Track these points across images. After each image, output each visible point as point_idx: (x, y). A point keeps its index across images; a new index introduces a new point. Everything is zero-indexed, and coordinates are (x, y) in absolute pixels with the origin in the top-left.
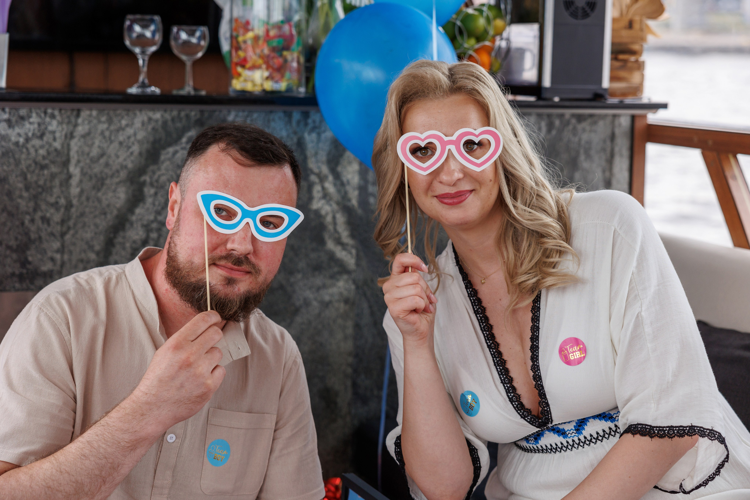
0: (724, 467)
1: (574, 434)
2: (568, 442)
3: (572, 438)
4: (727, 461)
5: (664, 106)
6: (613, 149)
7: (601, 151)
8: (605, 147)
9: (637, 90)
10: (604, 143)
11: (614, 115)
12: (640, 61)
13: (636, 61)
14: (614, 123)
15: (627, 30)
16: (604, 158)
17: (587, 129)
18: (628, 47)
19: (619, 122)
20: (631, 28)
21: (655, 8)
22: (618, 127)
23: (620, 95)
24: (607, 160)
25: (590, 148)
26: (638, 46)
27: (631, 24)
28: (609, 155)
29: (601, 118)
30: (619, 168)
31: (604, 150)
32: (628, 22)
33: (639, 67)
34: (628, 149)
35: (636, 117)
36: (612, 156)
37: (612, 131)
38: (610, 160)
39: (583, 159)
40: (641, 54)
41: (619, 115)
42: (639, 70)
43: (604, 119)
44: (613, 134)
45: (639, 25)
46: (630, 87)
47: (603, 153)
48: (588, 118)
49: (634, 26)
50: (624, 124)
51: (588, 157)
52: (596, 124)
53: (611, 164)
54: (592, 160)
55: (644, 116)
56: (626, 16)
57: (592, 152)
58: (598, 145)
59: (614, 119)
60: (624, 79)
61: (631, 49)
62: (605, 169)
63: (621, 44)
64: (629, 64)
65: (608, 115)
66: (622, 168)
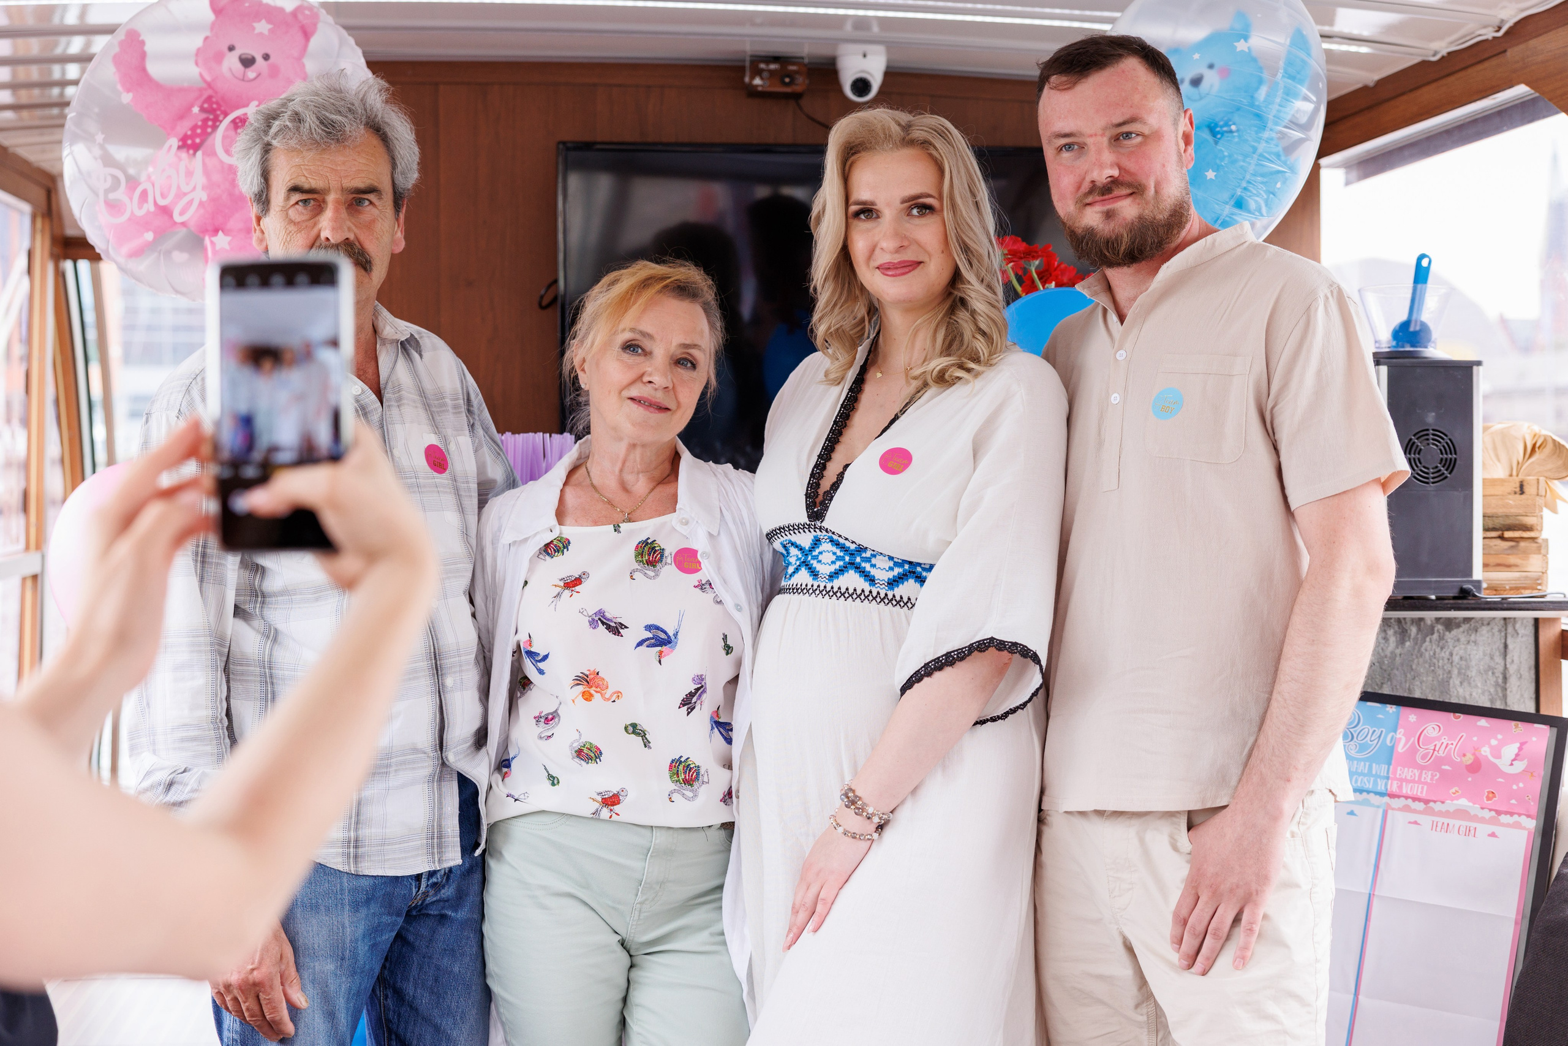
0: (1015, 714)
1: (884, 586)
2: (871, 592)
3: (878, 589)
4: (1023, 709)
6: (1506, 668)
7: (1486, 671)
8: (1492, 664)
9: (1537, 581)
10: (1492, 658)
11: (1505, 619)
12: (1539, 541)
13: (1533, 539)
14: (1506, 630)
15: (1518, 496)
16: (1492, 680)
17: (1463, 639)
18: (1518, 520)
19: (1514, 628)
20: (1522, 492)
21: (1560, 462)
22: (1512, 636)
23: (1511, 589)
24: (1497, 684)
25: (1468, 667)
26: (1535, 518)
27: (1522, 486)
28: (1501, 676)
29: (1483, 624)
30: (1518, 696)
31: (1492, 669)
32: (1518, 485)
33: (1539, 549)
34: (1530, 669)
35: (1540, 621)
36: (1505, 679)
37: (1503, 641)
38: (1503, 685)
39: (1457, 682)
40: (1542, 530)
41: (1515, 618)
42: (1540, 553)
43: (1488, 624)
44: (1506, 646)
45: (1535, 487)
46: (1526, 578)
47: (1490, 673)
48: (1464, 623)
49: (1526, 489)
50: (1521, 631)
51: (1465, 679)
52: (1476, 631)
53: (1506, 689)
54: (1473, 684)
55: (1554, 620)
56: (1517, 475)
57: (1473, 673)
58: (1482, 663)
59: (1506, 624)
60: (1516, 566)
61: (1524, 522)
62: (1495, 697)
63: (1507, 516)
64: (1523, 544)
65: (1494, 618)
66: (1522, 696)
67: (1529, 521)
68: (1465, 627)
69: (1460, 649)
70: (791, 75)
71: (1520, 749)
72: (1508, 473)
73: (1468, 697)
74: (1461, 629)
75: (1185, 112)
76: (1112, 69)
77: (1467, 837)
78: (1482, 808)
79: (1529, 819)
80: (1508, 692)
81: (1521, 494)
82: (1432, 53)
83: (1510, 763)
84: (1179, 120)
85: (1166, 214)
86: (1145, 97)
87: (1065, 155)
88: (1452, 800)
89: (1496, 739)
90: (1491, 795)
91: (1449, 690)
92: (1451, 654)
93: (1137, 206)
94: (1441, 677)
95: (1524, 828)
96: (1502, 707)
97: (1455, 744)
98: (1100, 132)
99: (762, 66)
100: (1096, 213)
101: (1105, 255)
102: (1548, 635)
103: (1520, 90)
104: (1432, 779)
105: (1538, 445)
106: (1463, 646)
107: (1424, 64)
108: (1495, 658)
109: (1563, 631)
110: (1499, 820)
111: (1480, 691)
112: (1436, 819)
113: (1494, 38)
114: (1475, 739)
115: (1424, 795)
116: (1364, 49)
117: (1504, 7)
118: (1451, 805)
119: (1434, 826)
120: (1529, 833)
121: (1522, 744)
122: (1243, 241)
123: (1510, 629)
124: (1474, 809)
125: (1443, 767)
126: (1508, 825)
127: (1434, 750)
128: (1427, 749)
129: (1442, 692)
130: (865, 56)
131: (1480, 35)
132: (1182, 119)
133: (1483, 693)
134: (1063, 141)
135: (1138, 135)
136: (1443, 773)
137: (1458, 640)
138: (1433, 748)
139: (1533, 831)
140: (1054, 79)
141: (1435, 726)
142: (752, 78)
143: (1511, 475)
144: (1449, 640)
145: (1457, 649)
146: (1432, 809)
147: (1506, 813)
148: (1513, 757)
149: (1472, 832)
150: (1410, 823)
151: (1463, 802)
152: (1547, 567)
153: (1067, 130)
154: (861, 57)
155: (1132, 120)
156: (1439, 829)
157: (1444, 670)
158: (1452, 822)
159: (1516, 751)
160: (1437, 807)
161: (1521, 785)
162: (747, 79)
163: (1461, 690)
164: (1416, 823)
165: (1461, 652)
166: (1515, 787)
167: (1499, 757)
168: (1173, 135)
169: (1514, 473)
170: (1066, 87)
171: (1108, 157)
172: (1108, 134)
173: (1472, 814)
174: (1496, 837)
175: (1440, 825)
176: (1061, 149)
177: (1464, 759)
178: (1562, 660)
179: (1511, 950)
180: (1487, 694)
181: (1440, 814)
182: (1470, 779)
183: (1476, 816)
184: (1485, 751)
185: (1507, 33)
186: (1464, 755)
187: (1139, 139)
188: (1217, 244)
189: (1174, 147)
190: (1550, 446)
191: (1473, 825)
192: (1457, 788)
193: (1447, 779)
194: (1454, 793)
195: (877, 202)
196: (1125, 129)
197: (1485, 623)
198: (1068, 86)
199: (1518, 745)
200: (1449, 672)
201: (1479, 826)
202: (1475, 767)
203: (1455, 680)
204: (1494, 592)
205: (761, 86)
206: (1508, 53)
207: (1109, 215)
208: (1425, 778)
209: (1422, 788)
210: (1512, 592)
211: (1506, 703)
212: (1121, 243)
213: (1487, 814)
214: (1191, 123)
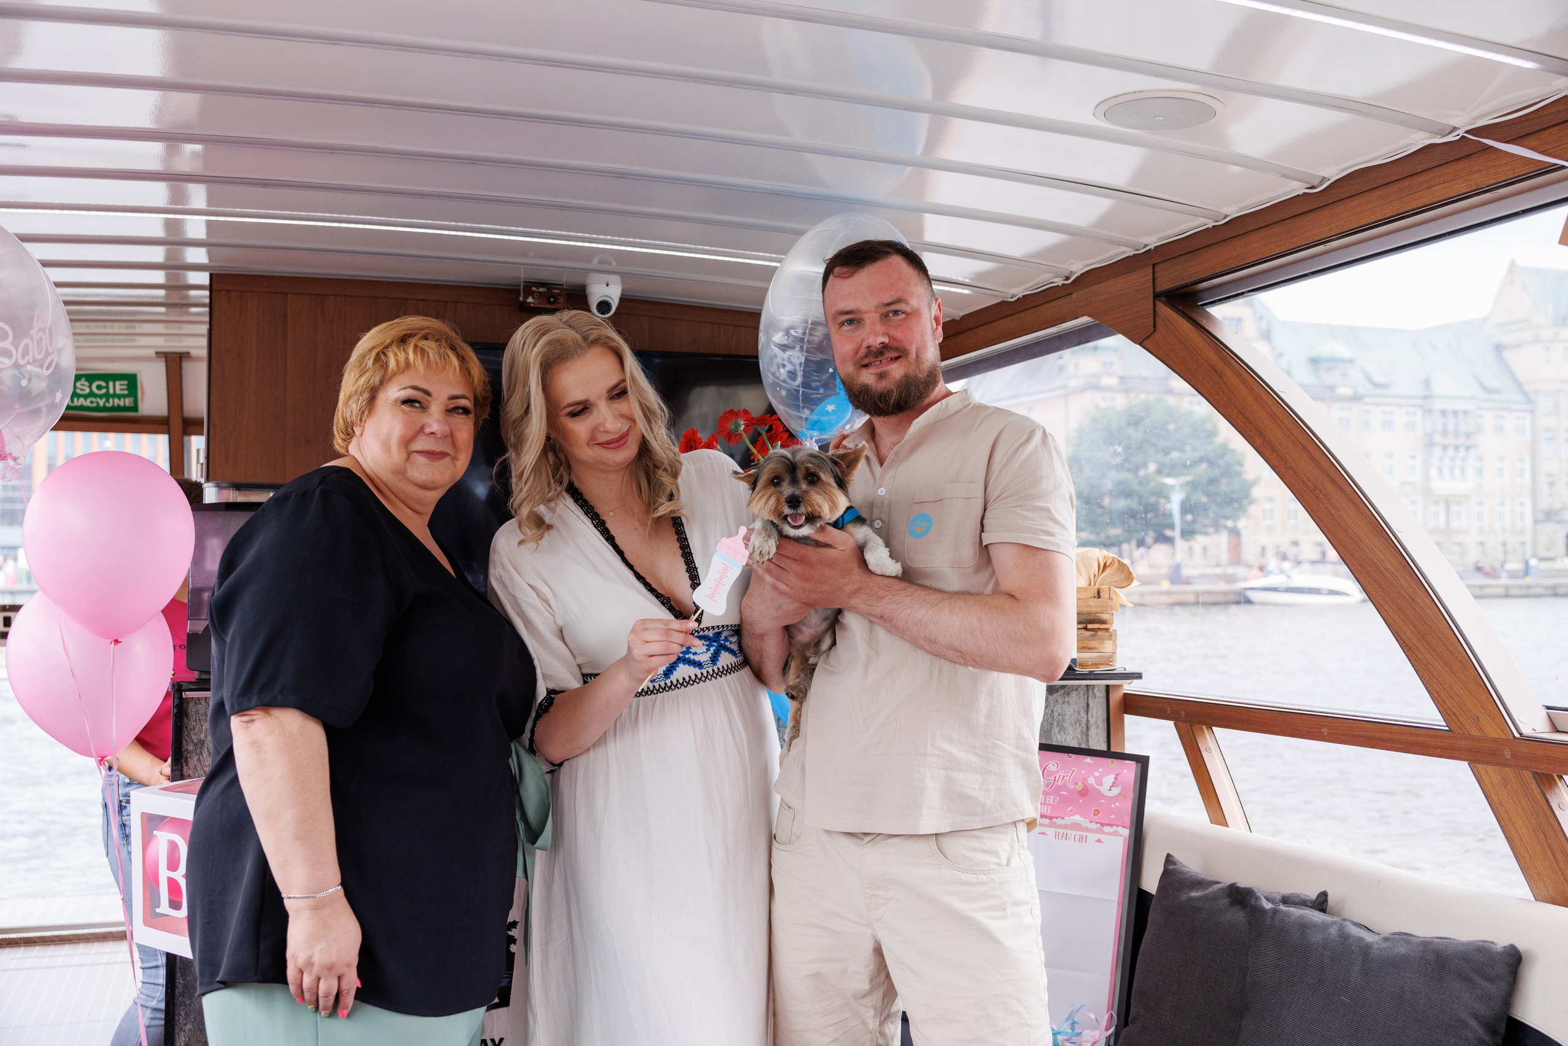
1: (709, 665)
2: (702, 674)
5: (1138, 676)
6: (1088, 721)
7: (1075, 723)
8: (1079, 718)
9: (1109, 660)
10: (1079, 714)
11: (1087, 686)
12: (1111, 631)
13: (1107, 630)
14: (1088, 693)
15: (1096, 599)
16: (1079, 730)
17: (1060, 700)
18: (1097, 616)
19: (1093, 692)
20: (1099, 597)
21: (1123, 576)
22: (1092, 698)
23: (1092, 665)
24: (1082, 732)
25: (1063, 720)
26: (1108, 615)
27: (1099, 592)
28: (1085, 727)
29: (1073, 690)
30: (1096, 740)
31: (1079, 721)
32: (1096, 592)
33: (1111, 636)
34: (1104, 721)
35: (1110, 687)
36: (1088, 728)
37: (1086, 701)
38: (1086, 732)
39: (1057, 731)
40: (1112, 623)
41: (1093, 685)
42: (1111, 640)
43: (1077, 690)
44: (1088, 705)
45: (1108, 593)
46: (1102, 657)
47: (1078, 724)
48: (1060, 689)
49: (1102, 594)
50: (1098, 695)
51: (1062, 729)
52: (1069, 695)
53: (1088, 736)
54: (1067, 732)
55: (1120, 686)
56: (1095, 585)
57: (1066, 724)
58: (1073, 717)
59: (1088, 689)
60: (1095, 648)
61: (1101, 618)
62: (1081, 741)
63: (1089, 613)
64: (1100, 633)
65: (1080, 686)
66: (1099, 740)
67: (1105, 617)
68: (1061, 692)
69: (1058, 707)
70: (554, 296)
71: (1116, 778)
72: (1088, 583)
73: (1064, 742)
74: (1059, 693)
75: (936, 300)
76: (882, 262)
77: (1080, 843)
78: (1091, 822)
79: (1124, 829)
80: (1090, 737)
81: (1098, 598)
82: (1011, 296)
83: (1109, 789)
84: (932, 305)
85: (925, 374)
86: (908, 284)
87: (846, 328)
88: (1069, 817)
89: (1098, 772)
90: (1096, 812)
91: (1051, 736)
92: (1053, 711)
93: (903, 368)
94: (1046, 727)
95: (1121, 836)
96: (1086, 747)
97: (1069, 776)
98: (873, 309)
99: (534, 289)
100: (871, 374)
101: (878, 405)
102: (1116, 697)
103: (1084, 320)
104: (1054, 802)
105: (1107, 565)
106: (1060, 706)
107: (1004, 303)
108: (1081, 713)
109: (1125, 693)
110: (1103, 830)
111: (1071, 737)
112: (1058, 830)
113: (1063, 284)
114: (1083, 772)
115: (1049, 813)
116: (966, 292)
117: (1072, 264)
118: (1068, 820)
119: (1057, 836)
120: (1125, 839)
121: (1117, 775)
122: (968, 403)
123: (1090, 693)
124: (1085, 823)
125: (1062, 793)
126: (1109, 834)
127: (1055, 780)
128: (1049, 780)
129: (1046, 738)
130: (607, 285)
131: (1053, 283)
132: (934, 304)
133: (1073, 739)
134: (845, 317)
135: (902, 312)
136: (1061, 796)
137: (1057, 701)
138: (1054, 779)
139: (1128, 837)
140: (837, 270)
141: (1054, 763)
142: (526, 297)
143: (1090, 585)
144: (1051, 701)
145: (1056, 707)
146: (1055, 823)
147: (1108, 825)
148: (1111, 784)
149: (1084, 839)
150: (1039, 833)
151: (1077, 818)
152: (1116, 649)
153: (848, 308)
154: (605, 285)
155: (899, 301)
156: (1060, 837)
157: (1048, 723)
158: (1069, 832)
159: (1113, 780)
160: (1059, 821)
161: (1117, 804)
162: (521, 299)
163: (1059, 737)
164: (1043, 833)
165: (1059, 710)
166: (1113, 806)
167: (1101, 785)
168: (928, 315)
169: (1092, 583)
170: (846, 276)
171: (880, 328)
172: (880, 311)
173: (1084, 826)
174: (1101, 842)
175: (1061, 834)
176: (843, 324)
177: (1076, 787)
178: (1125, 715)
179: (1116, 921)
180: (1076, 739)
181: (1061, 827)
182: (1081, 801)
183: (1086, 827)
184: (1091, 781)
185: (1074, 281)
186: (1076, 784)
187: (903, 316)
188: (949, 406)
189: (929, 324)
190: (1116, 563)
191: (1085, 834)
192: (1072, 808)
193: (1065, 801)
194: (1070, 812)
195: (590, 398)
196: (894, 307)
197: (1075, 688)
198: (849, 275)
199: (1114, 776)
200: (1051, 724)
201: (1090, 835)
202: (1085, 792)
203: (1056, 730)
204: (1081, 667)
205: (533, 303)
206: (1074, 295)
207: (882, 376)
208: (1049, 801)
209: (1047, 808)
210: (1093, 667)
211: (1088, 745)
212: (892, 396)
213: (1094, 826)
214: (940, 309)
